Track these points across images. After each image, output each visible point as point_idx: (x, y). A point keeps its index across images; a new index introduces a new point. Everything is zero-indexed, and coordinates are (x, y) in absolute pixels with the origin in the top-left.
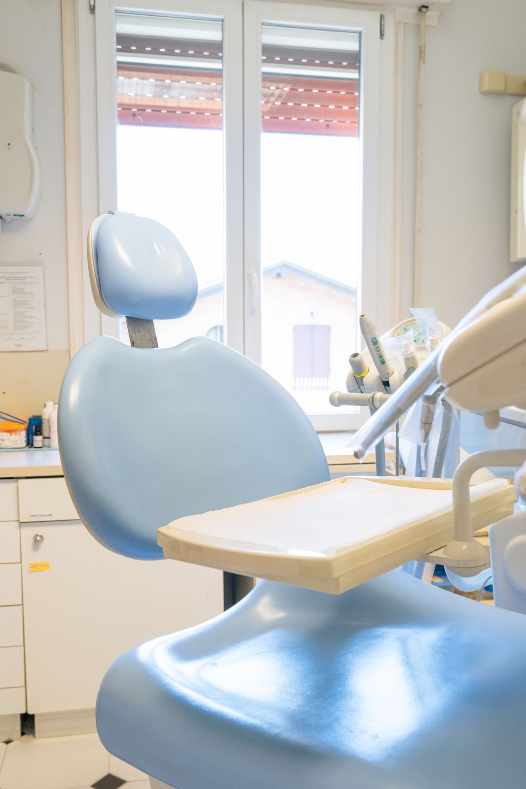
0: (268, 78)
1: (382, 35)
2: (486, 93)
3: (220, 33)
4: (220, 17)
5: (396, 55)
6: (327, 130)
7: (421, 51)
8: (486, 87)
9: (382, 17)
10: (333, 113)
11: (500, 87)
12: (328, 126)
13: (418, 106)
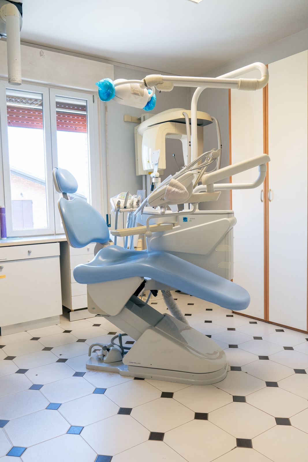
0: (58, 113)
1: (94, 102)
2: (125, 121)
3: (41, 97)
4: (42, 93)
5: (98, 108)
6: (76, 130)
7: (106, 108)
8: (126, 120)
9: (93, 96)
10: (77, 125)
11: (130, 120)
12: (76, 129)
13: (106, 125)
